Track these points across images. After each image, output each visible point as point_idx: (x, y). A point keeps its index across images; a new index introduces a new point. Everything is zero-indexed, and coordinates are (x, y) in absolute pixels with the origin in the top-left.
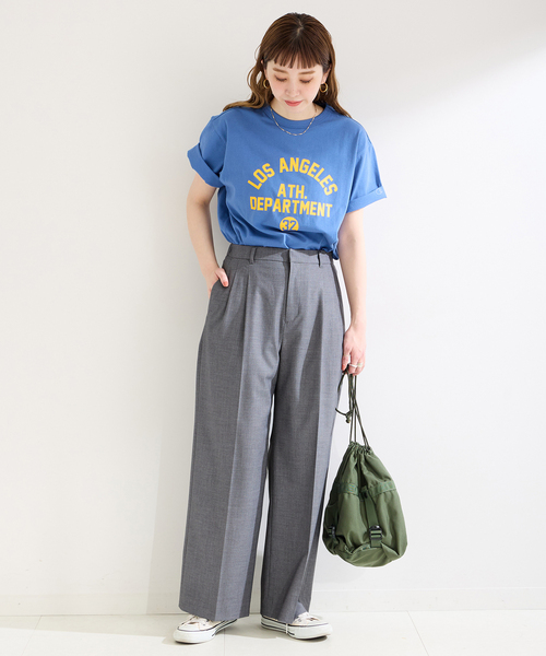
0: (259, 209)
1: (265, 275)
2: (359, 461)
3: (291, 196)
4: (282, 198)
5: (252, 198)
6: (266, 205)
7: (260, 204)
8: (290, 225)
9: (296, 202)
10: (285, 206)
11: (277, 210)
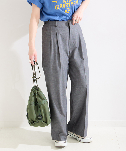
1: (62, 30)
3: (67, 2)
4: (65, 3)
6: (60, 7)
8: (68, 10)
10: (66, 5)
11: (64, 7)
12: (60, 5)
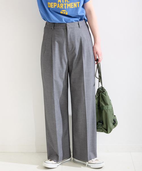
0: (52, 7)
2: (99, 95)
3: (63, 2)
4: (60, 3)
5: (48, 3)
6: (54, 6)
7: (52, 5)
9: (65, 4)
10: (61, 6)
11: (59, 7)
12: (54, 3)
